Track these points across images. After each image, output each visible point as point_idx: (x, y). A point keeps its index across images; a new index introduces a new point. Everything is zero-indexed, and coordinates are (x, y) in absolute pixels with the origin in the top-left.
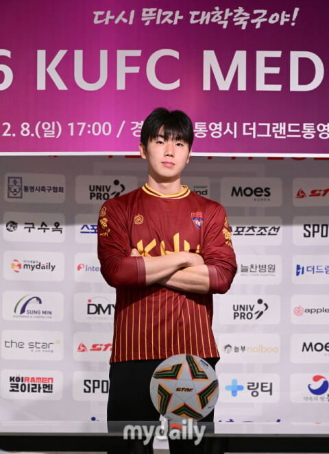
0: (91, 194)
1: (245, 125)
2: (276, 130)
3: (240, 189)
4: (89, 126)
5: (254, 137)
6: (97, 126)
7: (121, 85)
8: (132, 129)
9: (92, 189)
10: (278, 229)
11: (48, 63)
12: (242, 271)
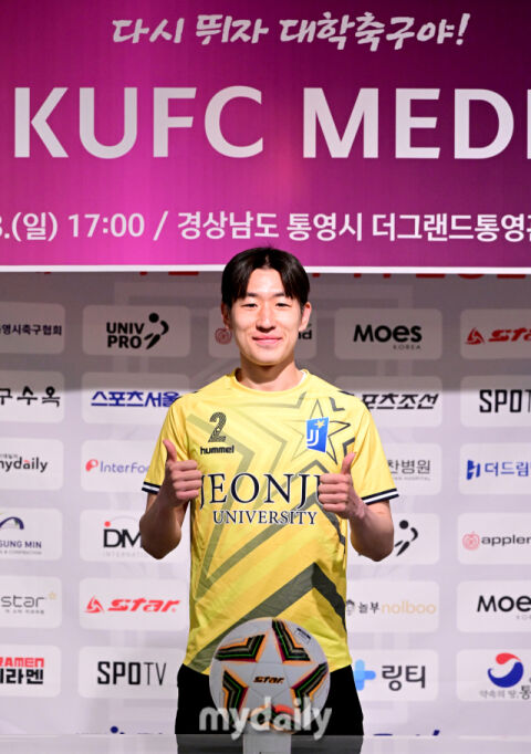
0: (110, 337)
1: (375, 217)
2: (430, 226)
3: (369, 328)
4: (105, 220)
5: (393, 238)
6: (119, 221)
7: (161, 149)
8: (180, 226)
9: (112, 329)
10: (436, 398)
11: (34, 111)
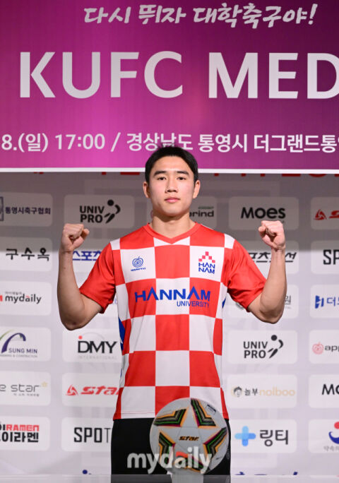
0: (82, 216)
1: (256, 137)
2: (291, 142)
3: (251, 210)
4: (79, 138)
5: (267, 151)
6: (88, 139)
7: (116, 92)
8: (128, 142)
9: (83, 210)
10: (294, 255)
11: (33, 67)
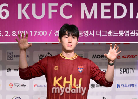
0: (39, 58)
1: (97, 31)
2: (109, 33)
3: (96, 55)
4: (38, 32)
5: (101, 36)
6: (41, 32)
7: (50, 17)
8: (54, 33)
9: (40, 56)
11: (22, 9)
12: (97, 86)
